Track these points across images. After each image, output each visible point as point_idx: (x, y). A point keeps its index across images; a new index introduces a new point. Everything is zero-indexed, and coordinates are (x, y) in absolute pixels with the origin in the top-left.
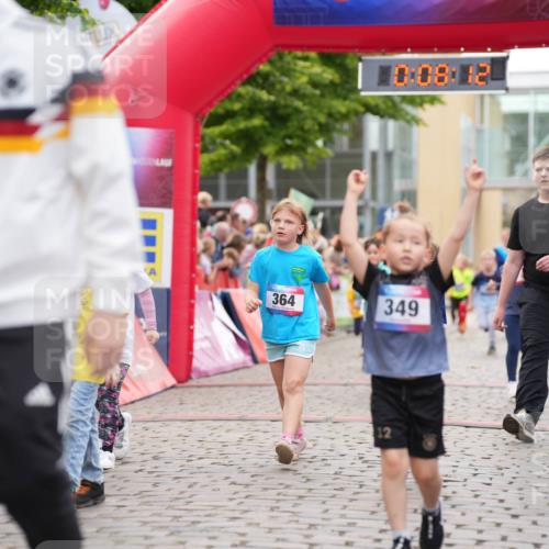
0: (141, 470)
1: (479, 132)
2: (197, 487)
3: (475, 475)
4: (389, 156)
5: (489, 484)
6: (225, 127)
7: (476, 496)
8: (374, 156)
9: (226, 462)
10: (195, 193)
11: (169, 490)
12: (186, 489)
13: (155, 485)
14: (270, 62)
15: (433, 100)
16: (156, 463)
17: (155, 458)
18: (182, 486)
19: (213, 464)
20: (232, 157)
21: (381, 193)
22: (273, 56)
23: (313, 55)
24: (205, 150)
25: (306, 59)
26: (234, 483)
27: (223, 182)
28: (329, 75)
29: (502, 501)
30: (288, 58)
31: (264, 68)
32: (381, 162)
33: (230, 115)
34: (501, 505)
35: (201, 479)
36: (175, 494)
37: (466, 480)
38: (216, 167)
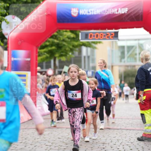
0: (22, 142)
1: (112, 51)
2: (37, 147)
3: (111, 142)
4: (88, 57)
5: (115, 144)
6: (45, 50)
7: (112, 148)
8: (85, 57)
9: (45, 139)
10: (36, 67)
11: (29, 148)
12: (34, 147)
13: (25, 146)
14: (57, 32)
15: (100, 42)
16: (26, 140)
17: (25, 139)
18: (33, 146)
19: (41, 140)
20: (47, 58)
21: (87, 67)
22: (57, 31)
23: (68, 30)
24: (39, 56)
25: (66, 31)
26: (47, 145)
27: (44, 64)
28: (72, 35)
29: (118, 149)
30: (62, 31)
31: (55, 34)
32: (86, 59)
33: (46, 46)
34: (118, 150)
35: (38, 144)
36: (31, 149)
37: (109, 143)
38: (43, 60)
